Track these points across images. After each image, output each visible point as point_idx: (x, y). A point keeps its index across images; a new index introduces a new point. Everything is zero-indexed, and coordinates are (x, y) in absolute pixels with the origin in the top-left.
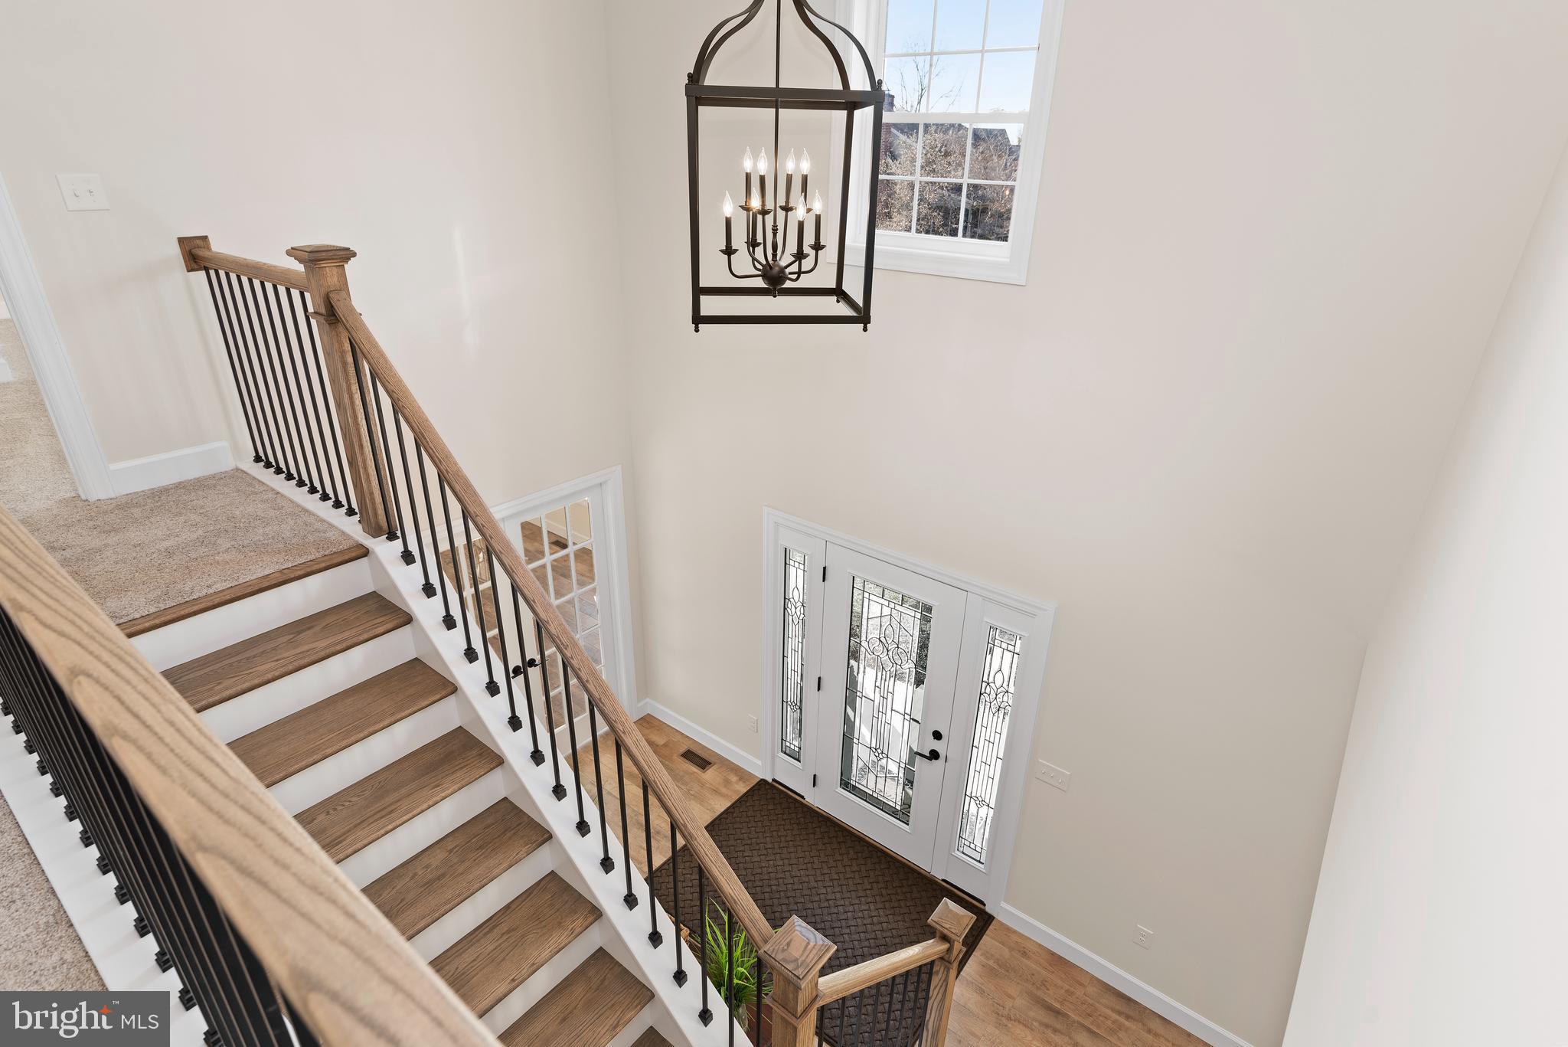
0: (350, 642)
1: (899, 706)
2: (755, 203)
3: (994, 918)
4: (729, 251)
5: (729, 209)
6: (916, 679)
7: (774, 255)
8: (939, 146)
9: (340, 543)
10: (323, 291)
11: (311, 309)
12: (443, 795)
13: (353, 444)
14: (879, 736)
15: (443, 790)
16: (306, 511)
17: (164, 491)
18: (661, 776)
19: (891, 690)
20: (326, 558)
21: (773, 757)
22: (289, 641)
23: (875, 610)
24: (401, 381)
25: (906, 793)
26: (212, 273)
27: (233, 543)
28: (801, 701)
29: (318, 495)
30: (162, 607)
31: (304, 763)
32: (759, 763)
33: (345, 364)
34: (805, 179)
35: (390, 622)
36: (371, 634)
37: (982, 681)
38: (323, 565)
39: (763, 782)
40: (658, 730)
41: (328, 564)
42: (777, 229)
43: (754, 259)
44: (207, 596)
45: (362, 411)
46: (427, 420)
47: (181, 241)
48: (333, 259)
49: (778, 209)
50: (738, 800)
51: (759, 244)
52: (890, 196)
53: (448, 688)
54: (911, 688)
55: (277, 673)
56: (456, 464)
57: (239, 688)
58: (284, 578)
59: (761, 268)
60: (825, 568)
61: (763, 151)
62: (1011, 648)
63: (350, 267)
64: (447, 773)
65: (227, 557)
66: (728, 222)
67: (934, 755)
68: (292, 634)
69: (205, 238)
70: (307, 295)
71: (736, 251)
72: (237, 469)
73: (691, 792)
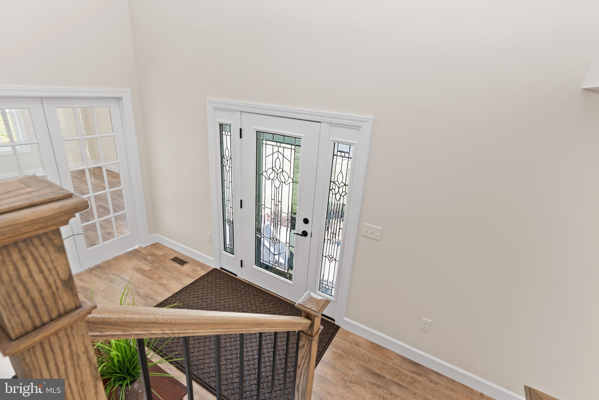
1: (284, 208)
3: (340, 327)
21: (220, 254)
23: (269, 150)
25: (290, 261)
28: (233, 218)
32: (213, 259)
37: (331, 181)
39: (215, 269)
40: (161, 249)
50: (199, 278)
60: (241, 129)
67: (304, 235)
73: (173, 276)
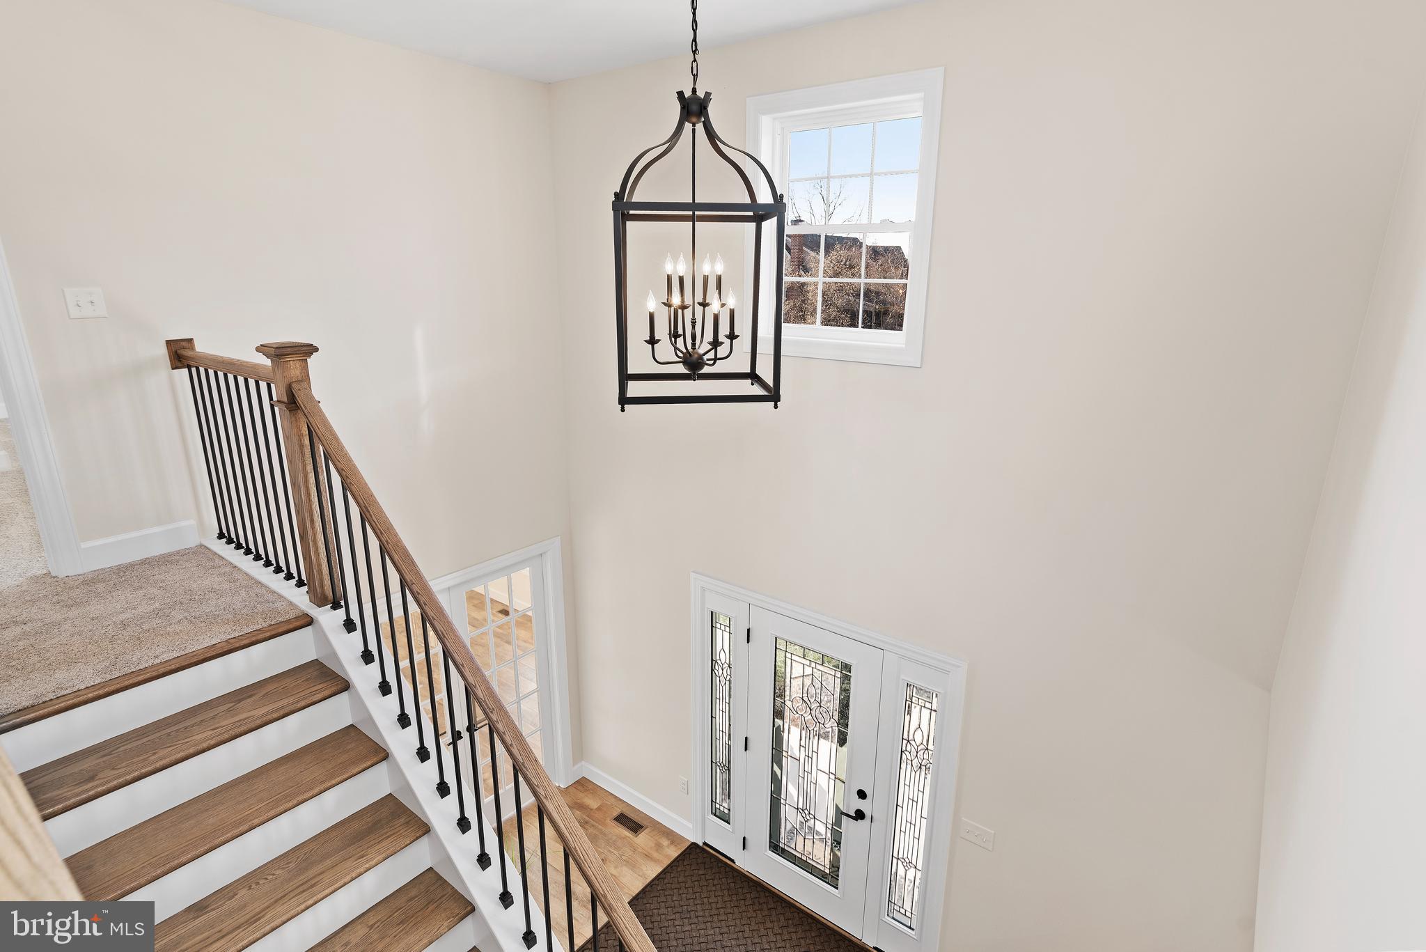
0: (286, 710)
1: (823, 765)
2: (676, 300)
4: (652, 341)
5: (652, 305)
6: (839, 737)
7: (694, 345)
8: (844, 260)
9: (287, 613)
10: (286, 381)
11: (275, 399)
12: (367, 866)
13: (305, 519)
14: (806, 795)
15: (368, 861)
16: (259, 583)
17: (131, 566)
18: (581, 842)
19: (815, 749)
20: (272, 627)
21: (704, 819)
22: (229, 710)
23: (798, 670)
24: (350, 460)
25: (835, 855)
26: (194, 370)
27: (186, 614)
28: (729, 762)
29: (272, 568)
30: (108, 677)
31: (229, 835)
32: (691, 826)
33: (302, 446)
34: (719, 279)
35: (328, 689)
36: (308, 701)
37: (903, 739)
38: (268, 634)
39: (694, 846)
40: (592, 793)
41: (273, 633)
42: (696, 322)
43: (676, 349)
44: (153, 666)
45: (315, 488)
46: (372, 495)
47: (169, 343)
48: (296, 354)
49: (697, 305)
50: (669, 865)
51: (680, 336)
52: (803, 302)
53: (381, 754)
54: (834, 746)
55: (212, 742)
56: (396, 535)
57: (173, 758)
58: (231, 647)
59: (681, 355)
60: (748, 630)
61: (682, 255)
62: (928, 705)
63: (312, 361)
64: (373, 842)
65: (178, 628)
66: (652, 317)
67: (860, 815)
68: (232, 703)
69: (190, 340)
70: (273, 386)
71: (659, 341)
72: (201, 546)
73: (623, 857)
